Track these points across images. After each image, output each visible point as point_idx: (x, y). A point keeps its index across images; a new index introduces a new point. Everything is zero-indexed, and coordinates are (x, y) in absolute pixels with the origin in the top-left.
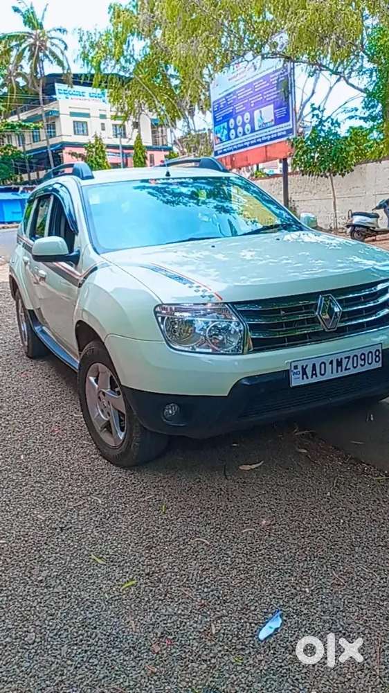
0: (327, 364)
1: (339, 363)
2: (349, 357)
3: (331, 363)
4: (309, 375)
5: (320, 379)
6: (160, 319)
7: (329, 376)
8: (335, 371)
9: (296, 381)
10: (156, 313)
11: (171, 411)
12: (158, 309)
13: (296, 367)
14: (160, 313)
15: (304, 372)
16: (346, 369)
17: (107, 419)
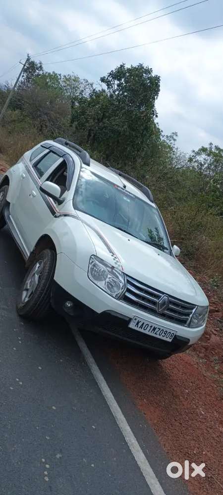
0: (149, 326)
1: (154, 329)
2: (160, 329)
3: (151, 327)
4: (139, 326)
5: (142, 330)
6: (91, 261)
7: (146, 332)
8: (151, 331)
9: (132, 325)
10: (91, 257)
11: (69, 304)
12: (92, 257)
13: (135, 319)
14: (93, 259)
15: (138, 324)
16: (155, 334)
17: (28, 287)
